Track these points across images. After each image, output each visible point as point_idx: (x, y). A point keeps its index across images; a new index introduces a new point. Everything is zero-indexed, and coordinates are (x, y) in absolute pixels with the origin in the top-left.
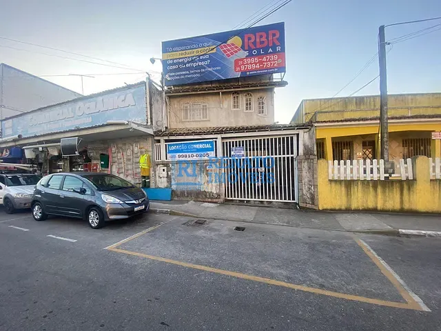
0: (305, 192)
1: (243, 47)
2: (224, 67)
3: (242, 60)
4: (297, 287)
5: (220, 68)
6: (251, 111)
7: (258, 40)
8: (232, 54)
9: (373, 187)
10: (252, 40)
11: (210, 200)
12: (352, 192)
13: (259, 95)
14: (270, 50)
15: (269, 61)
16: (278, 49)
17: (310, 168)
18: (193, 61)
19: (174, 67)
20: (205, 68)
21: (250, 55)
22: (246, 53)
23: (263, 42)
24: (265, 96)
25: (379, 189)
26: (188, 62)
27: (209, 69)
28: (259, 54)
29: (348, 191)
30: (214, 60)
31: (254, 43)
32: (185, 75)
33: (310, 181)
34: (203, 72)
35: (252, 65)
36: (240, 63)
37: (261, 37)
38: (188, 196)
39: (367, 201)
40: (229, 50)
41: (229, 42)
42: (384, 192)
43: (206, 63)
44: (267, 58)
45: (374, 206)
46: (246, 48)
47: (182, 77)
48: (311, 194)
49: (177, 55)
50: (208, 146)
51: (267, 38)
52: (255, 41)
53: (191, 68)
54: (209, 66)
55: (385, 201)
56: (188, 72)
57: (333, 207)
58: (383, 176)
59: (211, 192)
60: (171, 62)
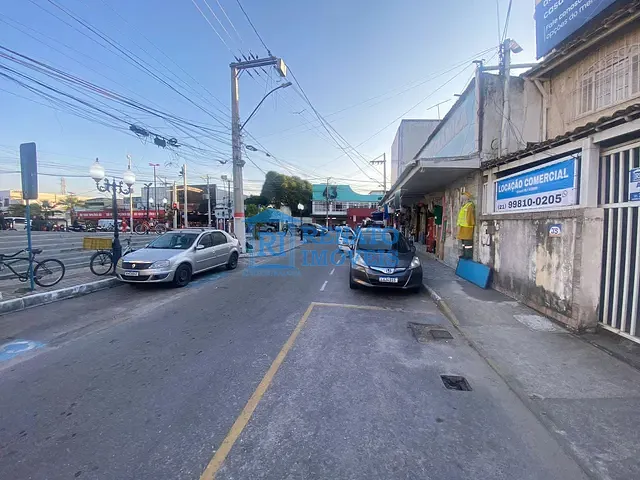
4: (221, 454)
19: (557, 5)
32: (578, 6)
38: (514, 290)
50: (562, 174)
59: (554, 294)
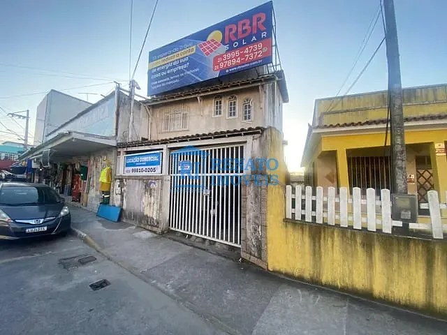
0: (249, 235)
1: (223, 42)
2: (203, 67)
3: (221, 56)
5: (198, 69)
6: (234, 117)
7: (240, 30)
8: (211, 51)
9: (363, 245)
10: (234, 32)
11: (150, 228)
12: (322, 250)
13: (244, 97)
14: (254, 38)
15: (253, 52)
16: (264, 35)
17: (256, 196)
18: (174, 67)
19: (157, 75)
20: (184, 72)
21: (231, 49)
22: (226, 47)
23: (246, 30)
24: (252, 97)
25: (378, 252)
26: (170, 68)
27: (188, 73)
28: (241, 46)
29: (314, 245)
30: (193, 62)
31: (236, 34)
32: (165, 82)
33: (256, 217)
34: (183, 77)
35: (233, 61)
36: (220, 59)
37: (244, 24)
38: (133, 220)
39: (351, 272)
40: (208, 48)
41: (209, 39)
42: (387, 259)
43: (185, 66)
44: (249, 49)
45: (367, 286)
46: (227, 42)
47: (163, 85)
48: (257, 238)
49: (160, 62)
50: (156, 159)
51: (251, 25)
52: (237, 31)
53: (172, 74)
54: (188, 69)
55: (390, 280)
56: (168, 79)
57: (289, 270)
58: (388, 225)
59: (152, 218)
60: (155, 70)
